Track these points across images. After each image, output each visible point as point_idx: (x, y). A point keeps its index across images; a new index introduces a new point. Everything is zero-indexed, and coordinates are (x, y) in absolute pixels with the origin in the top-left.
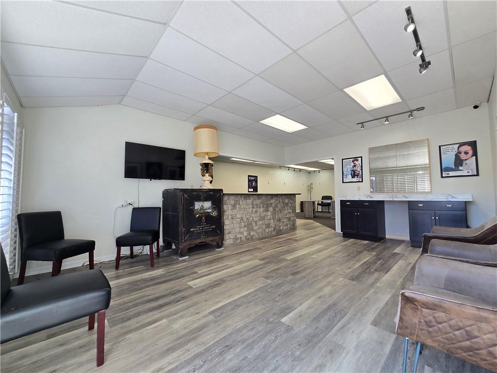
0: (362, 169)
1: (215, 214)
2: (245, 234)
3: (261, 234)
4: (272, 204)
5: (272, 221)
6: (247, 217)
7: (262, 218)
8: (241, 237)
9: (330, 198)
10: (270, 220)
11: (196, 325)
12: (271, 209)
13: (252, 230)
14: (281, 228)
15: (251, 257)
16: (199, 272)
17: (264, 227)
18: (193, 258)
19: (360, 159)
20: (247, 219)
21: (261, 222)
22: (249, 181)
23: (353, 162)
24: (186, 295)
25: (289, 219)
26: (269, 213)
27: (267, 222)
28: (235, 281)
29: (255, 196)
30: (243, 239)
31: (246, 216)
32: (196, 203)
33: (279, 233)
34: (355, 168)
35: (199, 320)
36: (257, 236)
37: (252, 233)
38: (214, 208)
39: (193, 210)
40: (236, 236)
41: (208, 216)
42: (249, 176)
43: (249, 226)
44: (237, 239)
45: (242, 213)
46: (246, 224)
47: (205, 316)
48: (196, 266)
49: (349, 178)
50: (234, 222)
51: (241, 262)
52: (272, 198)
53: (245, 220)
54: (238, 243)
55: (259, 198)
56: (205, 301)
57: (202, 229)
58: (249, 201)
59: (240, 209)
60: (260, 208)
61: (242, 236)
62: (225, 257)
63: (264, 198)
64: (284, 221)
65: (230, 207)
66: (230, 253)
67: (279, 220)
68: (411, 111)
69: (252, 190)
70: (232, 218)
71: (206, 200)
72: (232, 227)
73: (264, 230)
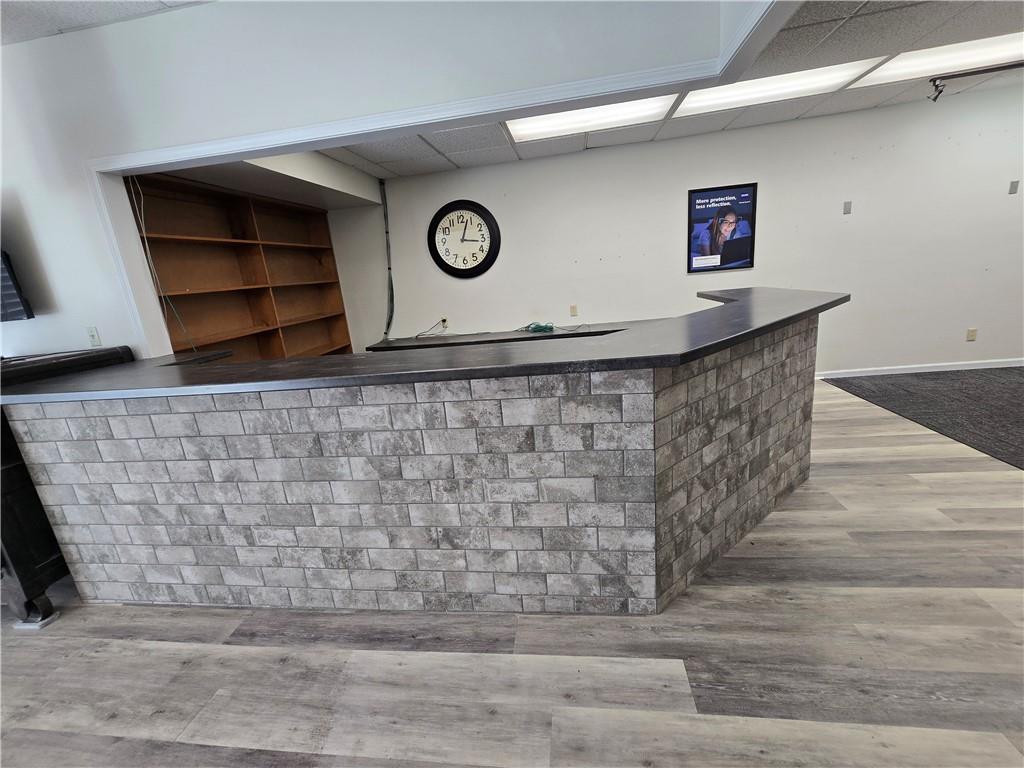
2: (190, 574)
3: (295, 593)
4: (355, 435)
6: (181, 500)
7: (292, 517)
8: (169, 586)
10: (356, 527)
13: (235, 564)
14: (472, 584)
20: (181, 509)
21: (285, 533)
26: (341, 492)
27: (331, 537)
30: (187, 593)
31: (169, 496)
36: (269, 596)
37: (233, 578)
40: (143, 576)
42: (693, 195)
44: (151, 588)
45: (140, 478)
46: (183, 532)
50: (111, 519)
58: (170, 421)
59: (124, 460)
60: (257, 458)
61: (172, 580)
64: (497, 545)
65: (62, 448)
69: (716, 260)
72: (109, 538)
73: (318, 575)
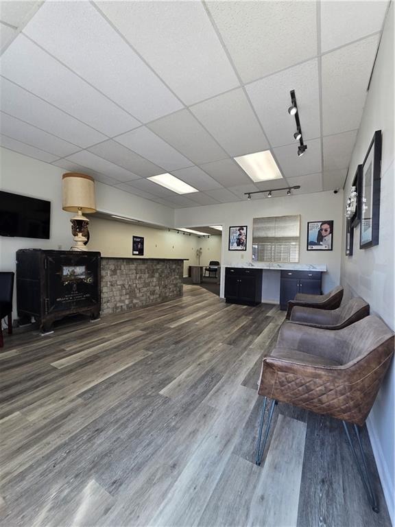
0: (246, 238)
1: (89, 280)
2: (127, 302)
3: (144, 302)
4: (158, 269)
5: (158, 288)
6: (130, 283)
7: (147, 285)
8: (122, 306)
9: (217, 263)
10: (155, 286)
11: (59, 413)
12: (157, 275)
13: (136, 298)
14: (167, 295)
15: (132, 327)
16: (68, 349)
17: (148, 294)
18: (59, 333)
19: (245, 228)
20: (130, 286)
21: (146, 289)
22: (134, 242)
23: (239, 230)
24: (48, 378)
25: (176, 285)
26: (155, 280)
27: (152, 288)
28: (112, 356)
29: (139, 261)
30: (125, 307)
31: (128, 282)
32: (64, 268)
33: (165, 299)
34: (240, 237)
35: (65, 405)
36: (140, 304)
37: (135, 301)
38: (88, 274)
39: (60, 276)
40: (116, 305)
41: (80, 283)
42: (134, 237)
43: (131, 293)
44: (116, 308)
45: (123, 279)
46: (128, 291)
47: (73, 400)
48: (64, 342)
49: (235, 246)
50: (114, 290)
51: (121, 334)
52: (158, 263)
53: (127, 287)
54: (118, 312)
55: (144, 263)
56: (74, 382)
57: (73, 299)
58: (133, 266)
59: (122, 274)
60: (145, 273)
61: (123, 304)
62: (102, 329)
63: (149, 262)
64: (170, 287)
65: (109, 272)
66: (108, 325)
67: (165, 287)
68: (290, 188)
69: (137, 253)
70: (112, 285)
71: (78, 264)
72: (111, 295)
73: (149, 297)
